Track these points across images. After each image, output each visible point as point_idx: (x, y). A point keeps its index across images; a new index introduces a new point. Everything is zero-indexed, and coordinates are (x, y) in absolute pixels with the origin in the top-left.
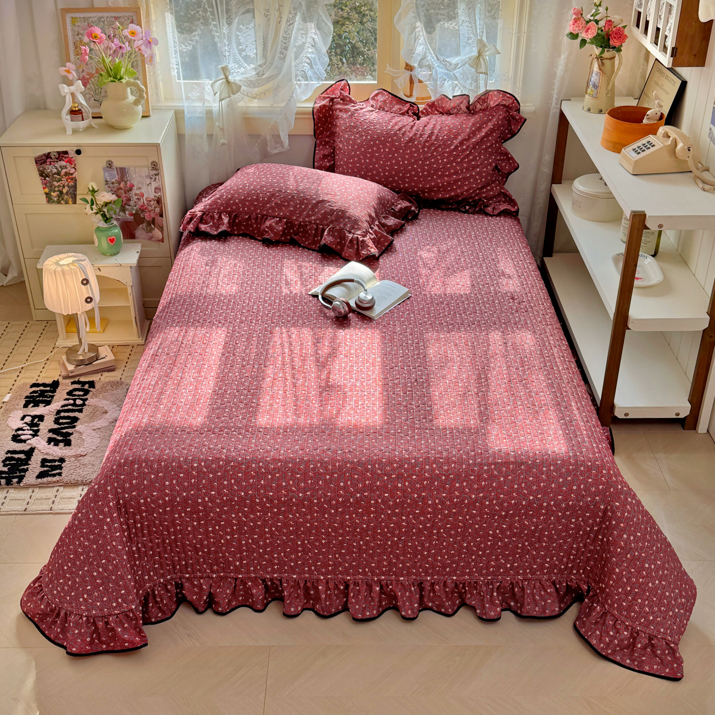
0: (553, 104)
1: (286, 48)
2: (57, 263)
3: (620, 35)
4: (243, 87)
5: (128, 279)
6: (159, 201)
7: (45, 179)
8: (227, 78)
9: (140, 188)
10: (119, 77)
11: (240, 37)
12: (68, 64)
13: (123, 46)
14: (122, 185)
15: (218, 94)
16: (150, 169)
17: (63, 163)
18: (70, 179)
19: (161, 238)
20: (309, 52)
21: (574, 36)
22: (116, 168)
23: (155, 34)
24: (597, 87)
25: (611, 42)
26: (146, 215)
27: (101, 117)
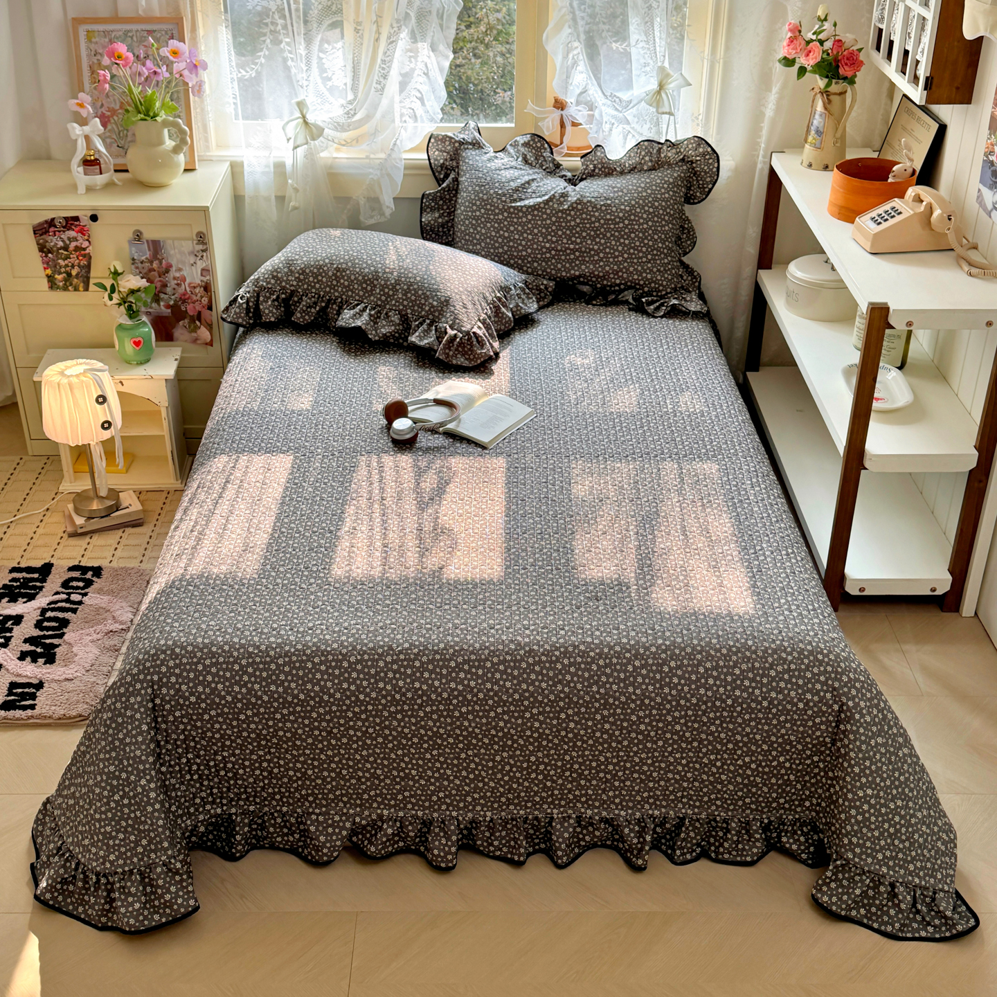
0: (760, 158)
1: (385, 77)
2: (62, 373)
3: (854, 61)
4: (326, 131)
5: (161, 397)
6: (207, 288)
7: (46, 256)
8: (304, 117)
9: (180, 270)
10: (151, 114)
11: (324, 61)
12: (81, 95)
13: (159, 70)
14: (155, 265)
15: (292, 141)
16: (195, 242)
17: (72, 234)
18: (82, 255)
19: (209, 340)
20: (418, 81)
21: (788, 62)
22: (147, 241)
23: (204, 54)
24: (822, 133)
25: (841, 71)
26: (188, 307)
27: (127, 171)
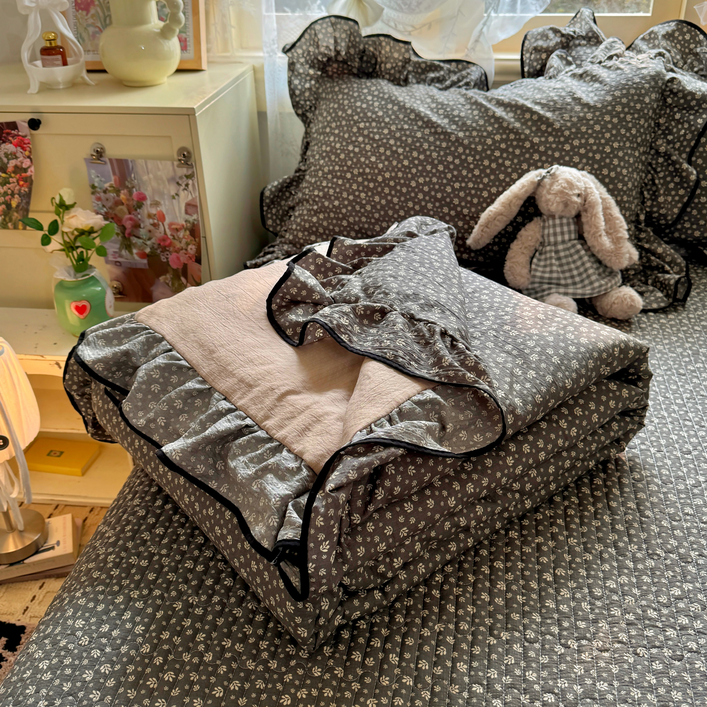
6: (194, 231)
9: (156, 204)
14: (123, 196)
16: (176, 163)
17: (10, 148)
18: (22, 179)
22: (110, 160)
26: (169, 256)
